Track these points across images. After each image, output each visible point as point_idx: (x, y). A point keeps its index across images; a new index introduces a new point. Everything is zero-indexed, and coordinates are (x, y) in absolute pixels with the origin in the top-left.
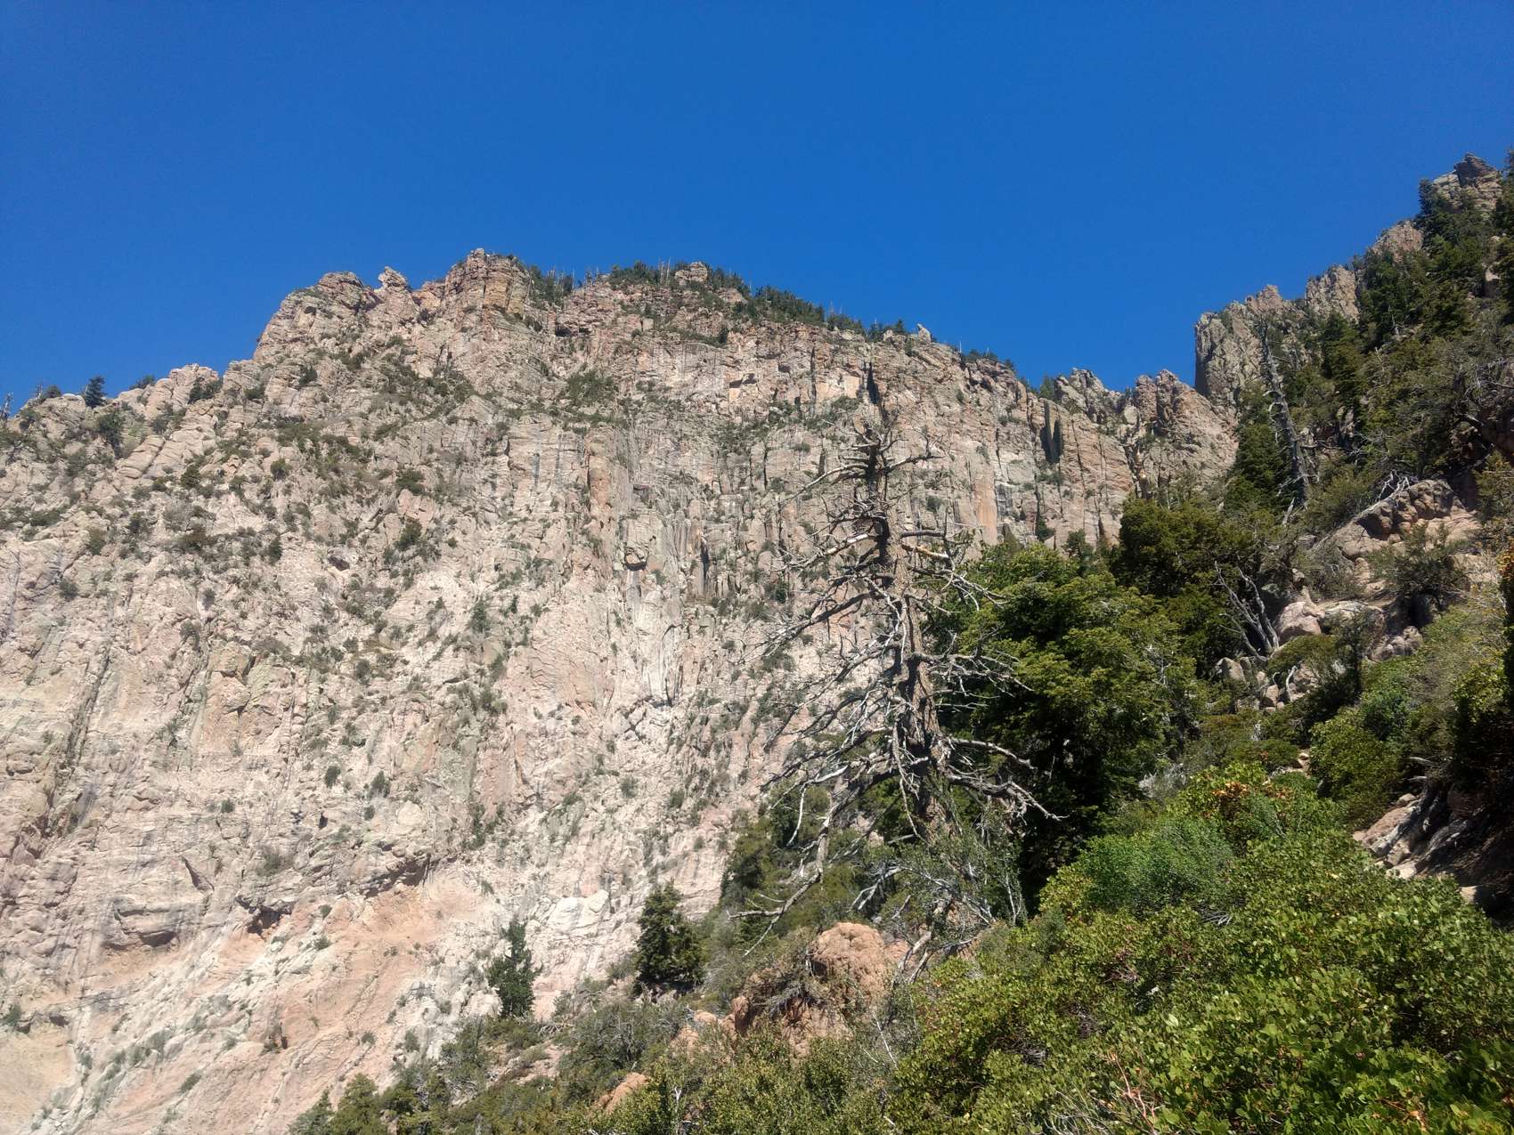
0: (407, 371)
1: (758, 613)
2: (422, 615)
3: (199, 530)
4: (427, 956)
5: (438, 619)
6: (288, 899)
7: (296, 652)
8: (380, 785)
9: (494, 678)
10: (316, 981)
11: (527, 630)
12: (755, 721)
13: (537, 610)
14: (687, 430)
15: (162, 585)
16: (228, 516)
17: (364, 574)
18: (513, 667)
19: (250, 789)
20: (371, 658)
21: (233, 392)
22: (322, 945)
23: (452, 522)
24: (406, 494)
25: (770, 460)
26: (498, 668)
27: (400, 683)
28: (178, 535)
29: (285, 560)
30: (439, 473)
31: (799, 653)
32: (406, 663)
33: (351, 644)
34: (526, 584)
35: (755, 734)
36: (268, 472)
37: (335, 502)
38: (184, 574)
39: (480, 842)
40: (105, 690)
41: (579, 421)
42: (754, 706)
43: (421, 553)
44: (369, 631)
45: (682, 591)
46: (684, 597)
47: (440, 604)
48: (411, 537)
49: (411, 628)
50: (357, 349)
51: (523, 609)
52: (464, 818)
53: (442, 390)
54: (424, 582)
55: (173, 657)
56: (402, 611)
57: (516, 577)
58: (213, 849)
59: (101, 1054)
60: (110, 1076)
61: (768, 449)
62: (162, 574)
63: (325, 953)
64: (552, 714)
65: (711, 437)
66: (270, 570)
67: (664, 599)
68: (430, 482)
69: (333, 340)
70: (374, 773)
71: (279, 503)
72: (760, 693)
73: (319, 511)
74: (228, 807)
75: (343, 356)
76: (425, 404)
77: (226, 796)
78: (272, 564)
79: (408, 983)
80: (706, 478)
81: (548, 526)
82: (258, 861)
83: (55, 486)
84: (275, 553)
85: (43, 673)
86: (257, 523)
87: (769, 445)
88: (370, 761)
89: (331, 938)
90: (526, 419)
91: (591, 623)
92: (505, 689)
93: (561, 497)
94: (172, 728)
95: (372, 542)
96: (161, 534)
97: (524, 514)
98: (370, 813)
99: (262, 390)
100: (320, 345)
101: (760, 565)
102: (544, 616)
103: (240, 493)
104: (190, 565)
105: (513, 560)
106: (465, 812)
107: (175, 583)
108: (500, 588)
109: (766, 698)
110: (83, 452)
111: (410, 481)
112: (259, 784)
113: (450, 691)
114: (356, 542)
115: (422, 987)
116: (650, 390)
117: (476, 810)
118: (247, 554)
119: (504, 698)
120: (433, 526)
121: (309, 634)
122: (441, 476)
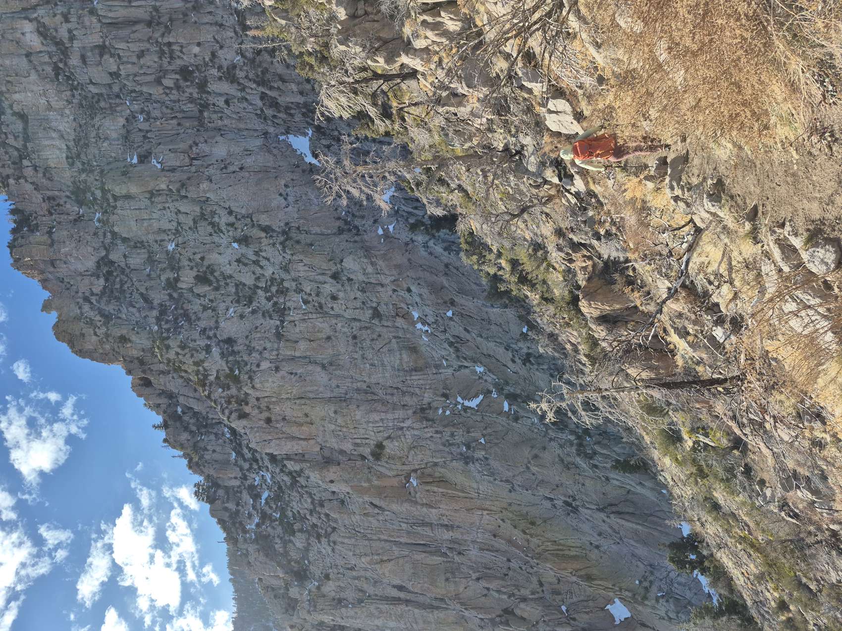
0: (103, 292)
1: (202, 86)
2: (247, 269)
3: (227, 376)
4: (410, 246)
5: (247, 261)
6: (391, 307)
7: (278, 323)
8: (335, 276)
9: (273, 231)
10: (425, 291)
11: (243, 217)
12: (271, 88)
13: (230, 213)
14: (93, 134)
15: (258, 386)
16: (215, 364)
17: (231, 298)
18: (264, 220)
19: (345, 330)
20: (274, 289)
21: (144, 372)
22: (409, 290)
23: (190, 260)
24: (180, 285)
25: (99, 81)
26: (266, 229)
27: (284, 275)
28: (231, 384)
29: (233, 335)
30: (163, 270)
31: (223, 60)
32: (273, 273)
33: (269, 299)
34: (216, 219)
35: (279, 88)
36: (187, 351)
37: (193, 318)
38: (250, 378)
40: (311, 395)
41: (108, 200)
43: (212, 273)
44: (260, 292)
47: (238, 261)
48: (202, 279)
49: (254, 273)
50: (98, 318)
51: (232, 219)
52: (345, 236)
53: (109, 273)
54: (228, 270)
55: (291, 374)
57: (212, 224)
58: (373, 340)
59: (456, 364)
60: (465, 359)
61: (91, 82)
62: (253, 387)
63: (413, 288)
64: (285, 199)
65: (93, 118)
66: (240, 341)
67: (206, 141)
68: (172, 275)
69: (97, 330)
70: (331, 280)
71: (203, 343)
72: (254, 86)
73: (203, 324)
74: (355, 337)
75: (105, 324)
76: (121, 281)
77: (350, 339)
78: (235, 342)
80: (122, 121)
81: (179, 211)
82: (376, 321)
84: (230, 341)
86: (215, 350)
87: (88, 81)
88: (325, 283)
89: (405, 286)
90: (116, 229)
91: (232, 183)
92: (277, 225)
93: (160, 206)
94: (324, 367)
95: (212, 297)
96: (233, 391)
98: (350, 280)
99: (138, 358)
100: (102, 336)
101: (172, 85)
102: (233, 209)
103: (203, 361)
104: (246, 376)
105: (204, 228)
106: (342, 236)
107: (257, 381)
108: (222, 232)
109: (255, 82)
111: (172, 284)
112: (343, 327)
113: (285, 252)
114: (214, 304)
115: (424, 247)
117: (341, 231)
118: (233, 353)
119: (282, 224)
120: (195, 269)
121: (268, 318)
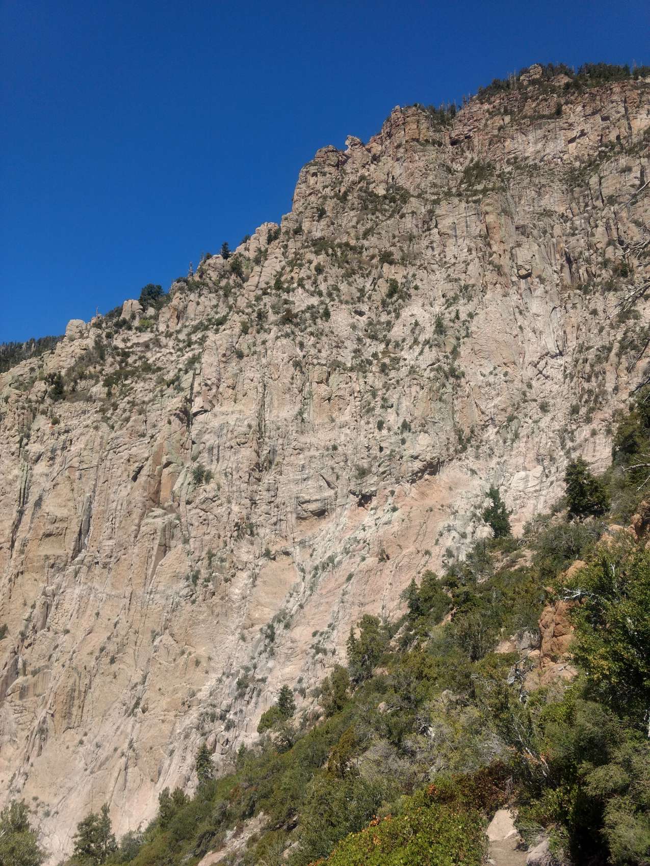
0: (372, 194)
1: (610, 287)
2: (408, 332)
3: (288, 311)
4: (448, 510)
5: (417, 332)
6: (373, 489)
7: (349, 365)
8: (405, 426)
9: (454, 359)
10: (396, 527)
11: (467, 328)
12: (619, 355)
13: (471, 316)
14: (543, 181)
15: (279, 343)
16: (301, 300)
17: (373, 316)
18: (463, 351)
19: (343, 438)
20: (387, 361)
21: (287, 233)
22: (394, 509)
23: (414, 275)
24: (386, 265)
25: (604, 185)
26: (455, 353)
27: (404, 371)
28: (280, 316)
29: (333, 318)
30: (401, 249)
31: (643, 307)
32: (405, 360)
33: (375, 355)
34: (462, 301)
35: (620, 363)
36: (314, 272)
37: (351, 280)
38: (287, 335)
39: (464, 449)
40: (267, 400)
41: (475, 195)
42: (616, 346)
43: (400, 297)
44: (383, 346)
45: (557, 285)
46: (559, 288)
47: (417, 324)
48: (394, 289)
49: (404, 340)
50: (343, 190)
51: (463, 316)
52: (453, 437)
53: (393, 200)
54: (405, 313)
55: (292, 378)
56: (397, 332)
57: (455, 299)
58: (333, 469)
59: (308, 566)
60: (314, 576)
61: (601, 178)
62: (277, 338)
63: (396, 514)
64: (491, 373)
65: (560, 181)
66: (327, 324)
67: (546, 292)
68: (397, 256)
69: (330, 188)
70: (401, 421)
71: (323, 287)
72: (619, 337)
73: (343, 287)
74: (335, 448)
75: (336, 195)
76: (386, 210)
77: (332, 443)
78: (327, 321)
79: (441, 525)
80: (561, 209)
81: (468, 264)
82: (354, 472)
83: (221, 304)
84: (327, 315)
85: (240, 396)
86: (315, 301)
87: (602, 175)
88: (398, 414)
89: (398, 505)
90: (443, 203)
91: (504, 316)
92: (461, 364)
93: (473, 245)
94: (301, 413)
95: (374, 297)
96: (272, 317)
97: (453, 261)
98: (403, 441)
99: (301, 227)
100: (324, 193)
101: (607, 256)
102: (476, 318)
103: (303, 287)
104: (289, 331)
105: (451, 290)
106: (453, 433)
107: (284, 341)
108: (448, 307)
109: (623, 339)
110: (228, 283)
111: (386, 258)
112: (346, 435)
113: (432, 370)
114: (366, 299)
115: (449, 526)
116: (515, 162)
117: (459, 432)
118: (314, 318)
119: (462, 369)
120: (404, 280)
121: (353, 354)
122: (402, 251)
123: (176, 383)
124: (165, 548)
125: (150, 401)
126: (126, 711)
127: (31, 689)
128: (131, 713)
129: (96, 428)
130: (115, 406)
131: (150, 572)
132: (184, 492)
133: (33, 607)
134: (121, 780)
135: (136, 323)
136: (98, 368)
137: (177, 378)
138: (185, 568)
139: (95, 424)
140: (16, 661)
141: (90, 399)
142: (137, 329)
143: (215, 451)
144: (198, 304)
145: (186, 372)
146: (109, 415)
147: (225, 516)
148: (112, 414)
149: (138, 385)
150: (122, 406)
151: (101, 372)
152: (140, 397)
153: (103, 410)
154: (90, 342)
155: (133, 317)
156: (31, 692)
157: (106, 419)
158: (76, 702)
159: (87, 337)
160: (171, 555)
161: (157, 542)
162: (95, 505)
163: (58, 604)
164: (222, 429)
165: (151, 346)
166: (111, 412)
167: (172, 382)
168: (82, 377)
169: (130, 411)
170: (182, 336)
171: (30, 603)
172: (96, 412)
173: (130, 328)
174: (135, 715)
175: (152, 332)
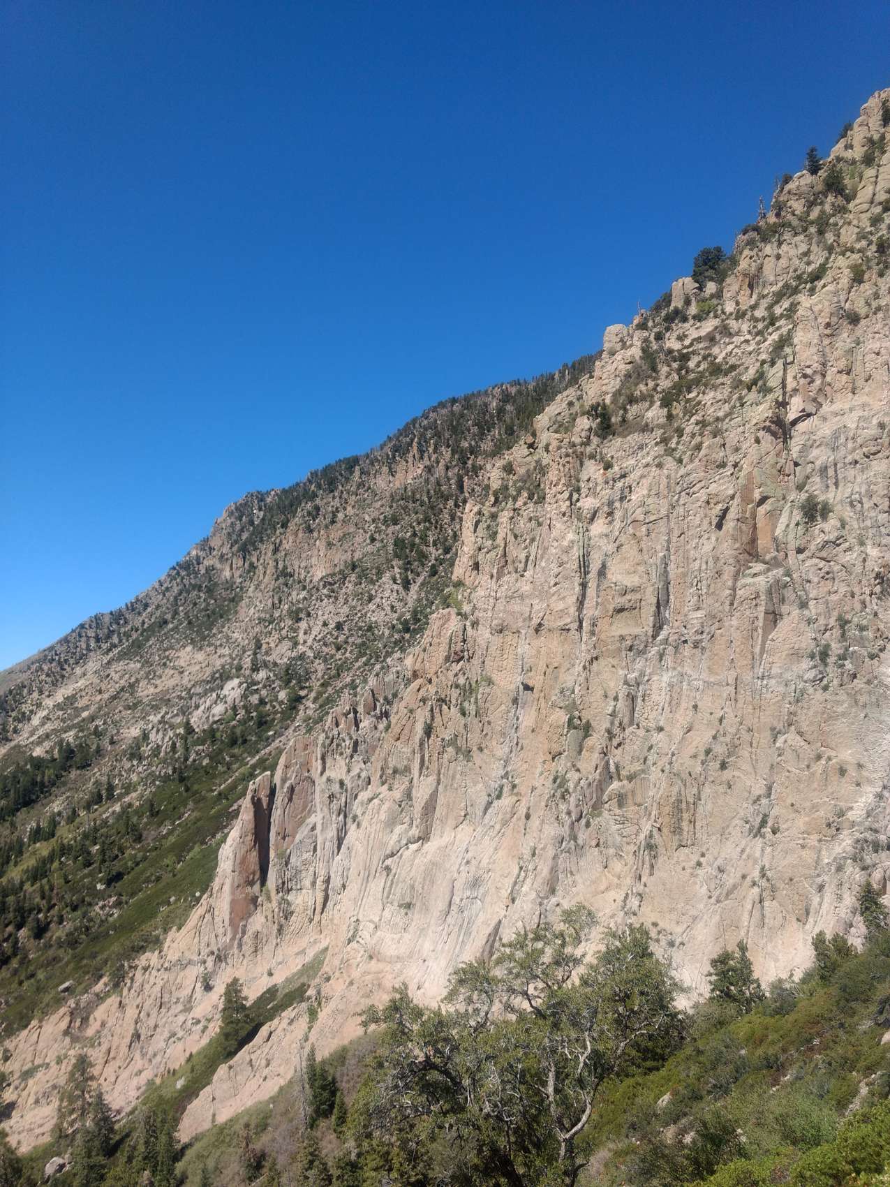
85: (860, 382)
110: (823, 212)
123: (760, 383)
124: (774, 617)
125: (726, 416)
126: (751, 831)
127: (630, 797)
128: (757, 832)
129: (660, 466)
130: (680, 432)
131: (757, 650)
132: (791, 536)
133: (616, 699)
134: (757, 913)
135: (693, 310)
136: (651, 384)
137: (761, 375)
138: (806, 641)
139: (657, 461)
140: (607, 763)
141: (646, 429)
142: (694, 317)
143: (831, 472)
144: (778, 257)
145: (773, 363)
146: (673, 446)
147: (859, 564)
148: (678, 443)
149: (707, 397)
150: (688, 430)
151: (655, 389)
152: (712, 412)
153: (665, 440)
154: (635, 352)
155: (688, 302)
156: (630, 801)
157: (670, 452)
158: (686, 816)
159: (631, 345)
160: (784, 626)
161: (762, 609)
162: (672, 566)
163: (644, 696)
164: (837, 438)
165: (718, 337)
166: (675, 440)
167: (754, 382)
168: (632, 400)
169: (701, 435)
170: (759, 313)
171: (612, 694)
172: (657, 444)
173: (685, 320)
174: (763, 836)
175: (716, 317)
